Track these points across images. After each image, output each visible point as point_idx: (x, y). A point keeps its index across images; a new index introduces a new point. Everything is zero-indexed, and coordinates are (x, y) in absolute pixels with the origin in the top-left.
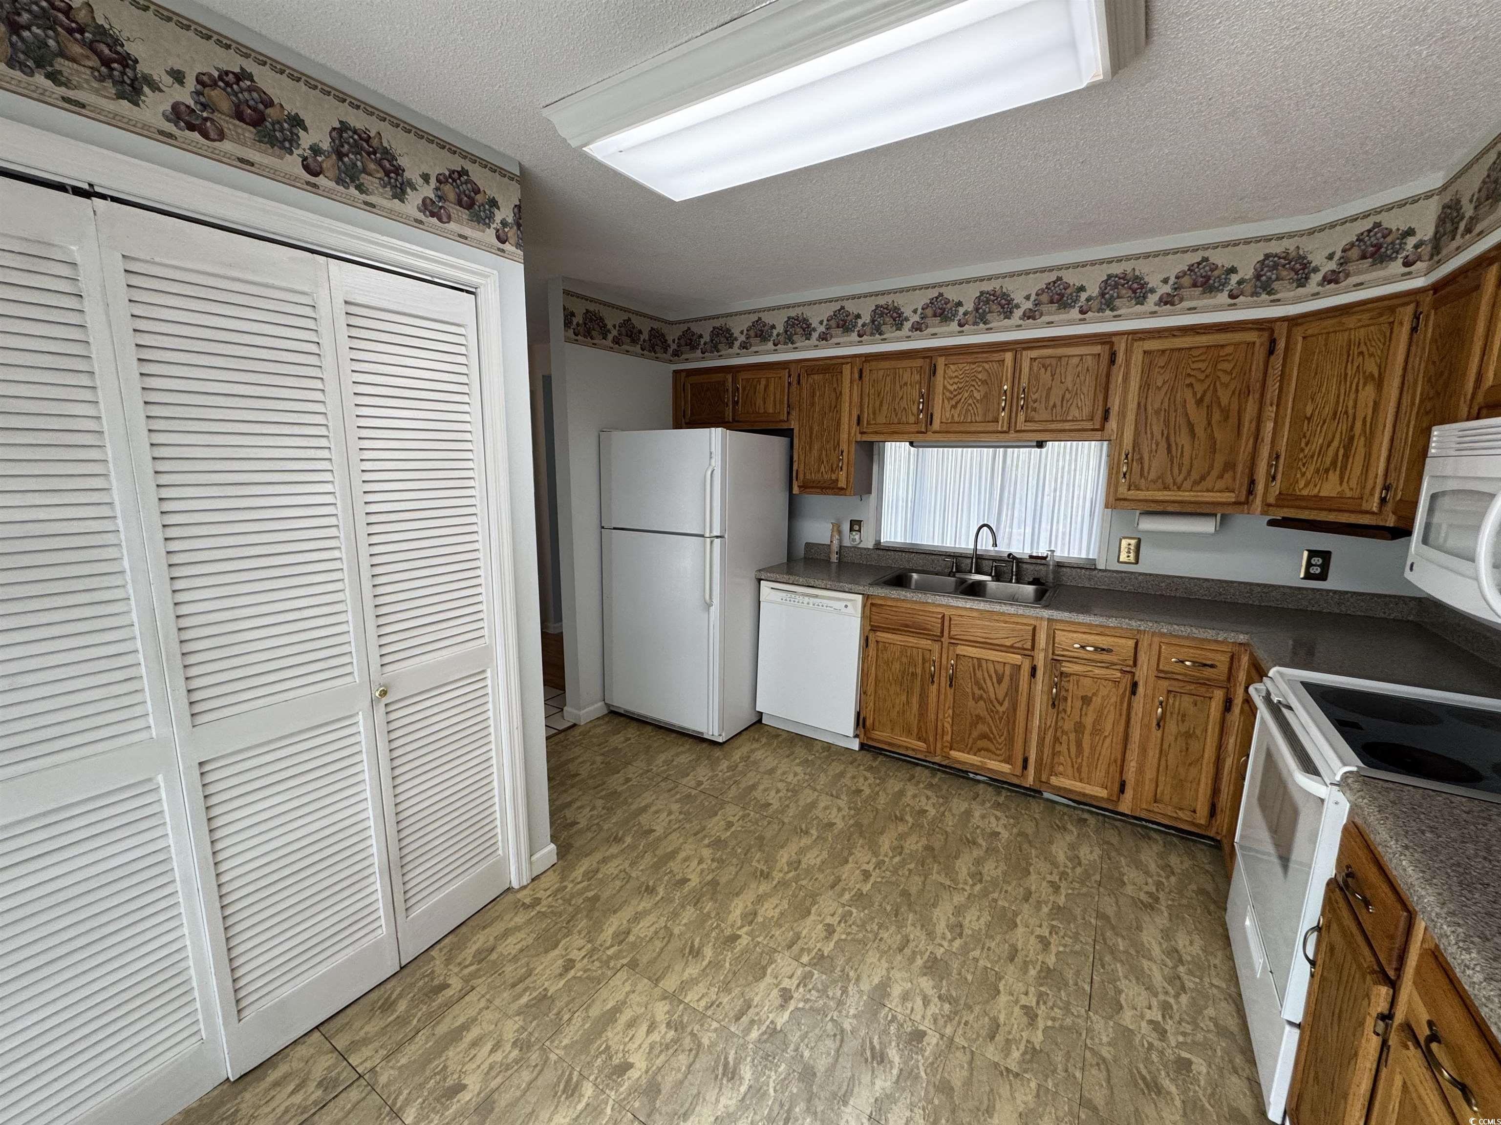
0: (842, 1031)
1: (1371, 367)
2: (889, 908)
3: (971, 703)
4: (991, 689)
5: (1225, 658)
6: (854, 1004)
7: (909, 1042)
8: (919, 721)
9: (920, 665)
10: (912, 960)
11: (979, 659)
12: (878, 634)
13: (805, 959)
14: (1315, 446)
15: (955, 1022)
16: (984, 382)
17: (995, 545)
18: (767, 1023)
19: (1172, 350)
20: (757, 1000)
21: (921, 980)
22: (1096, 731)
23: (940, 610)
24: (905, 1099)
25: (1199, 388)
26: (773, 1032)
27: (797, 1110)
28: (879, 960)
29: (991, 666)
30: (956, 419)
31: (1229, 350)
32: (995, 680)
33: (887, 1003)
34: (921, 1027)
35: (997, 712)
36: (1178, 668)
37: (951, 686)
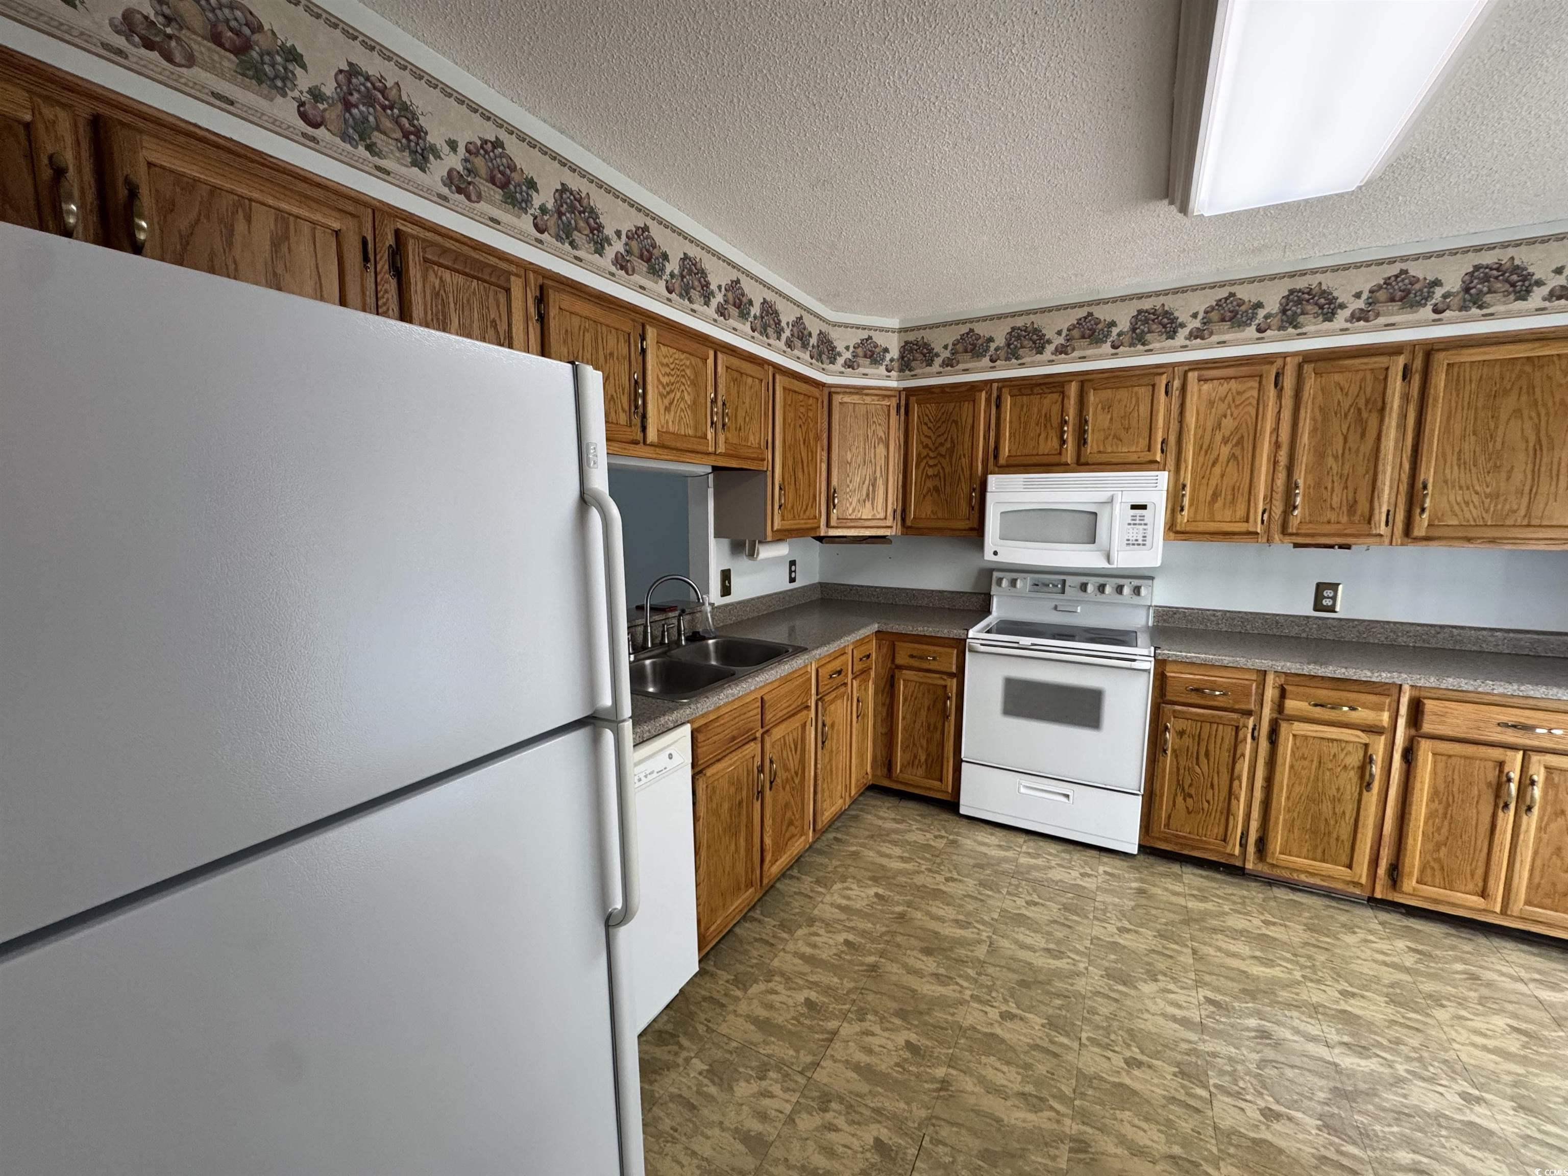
1: (880, 432)
3: (782, 793)
8: (746, 863)
14: (855, 484)
16: (692, 382)
19: (793, 391)
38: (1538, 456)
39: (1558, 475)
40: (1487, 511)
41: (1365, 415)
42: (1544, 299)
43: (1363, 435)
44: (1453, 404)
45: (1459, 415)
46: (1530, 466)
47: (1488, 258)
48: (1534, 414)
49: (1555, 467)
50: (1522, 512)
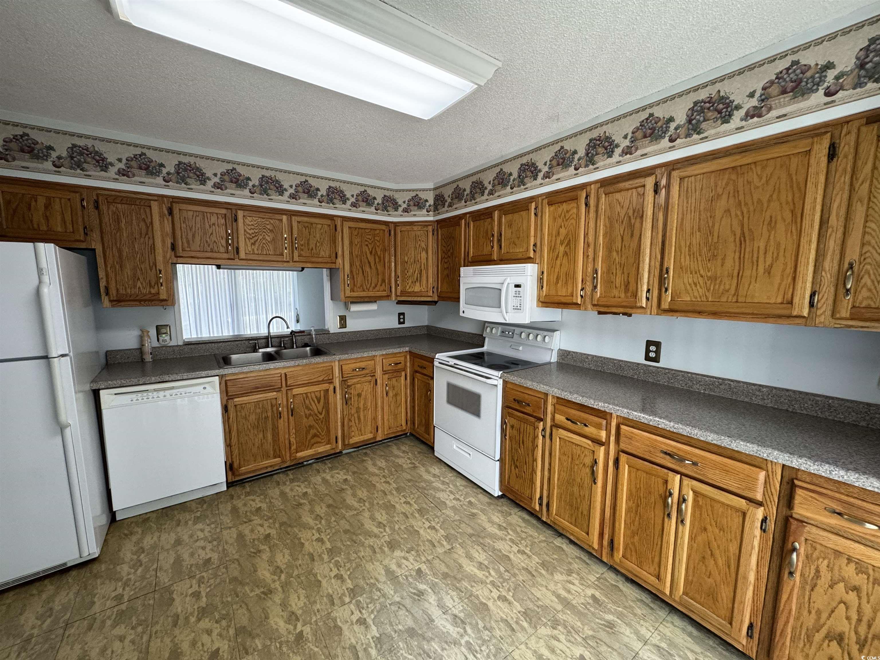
0: (399, 603)
1: (423, 245)
2: (349, 543)
3: (305, 420)
4: (315, 408)
5: (403, 359)
6: (389, 589)
7: (420, 577)
8: (274, 446)
9: (270, 411)
10: (383, 552)
11: (306, 394)
12: (236, 400)
13: (347, 600)
14: (410, 273)
15: (421, 554)
16: (271, 231)
17: (288, 327)
18: (371, 641)
19: (359, 228)
20: (353, 641)
21: (395, 554)
22: (365, 408)
23: (278, 371)
24: (443, 594)
25: (370, 247)
26: (378, 641)
27: (426, 647)
28: (373, 564)
29: (313, 395)
30: (256, 252)
31: (378, 231)
32: (316, 402)
33: (397, 575)
34: (416, 568)
35: (320, 419)
36: (390, 368)
37: (292, 415)
38: (743, 246)
39: (757, 262)
40: (708, 290)
41: (633, 221)
42: (742, 120)
43: (632, 235)
44: (685, 209)
45: (689, 216)
46: (737, 254)
47: (703, 95)
48: (739, 213)
49: (755, 255)
50: (733, 291)
